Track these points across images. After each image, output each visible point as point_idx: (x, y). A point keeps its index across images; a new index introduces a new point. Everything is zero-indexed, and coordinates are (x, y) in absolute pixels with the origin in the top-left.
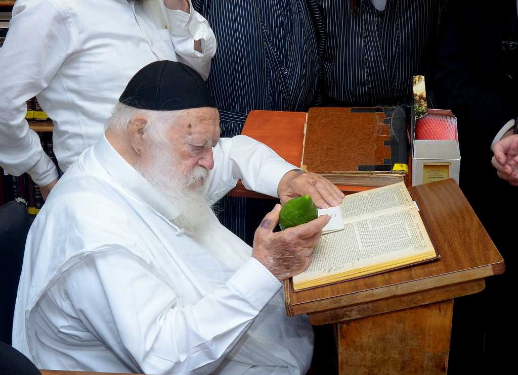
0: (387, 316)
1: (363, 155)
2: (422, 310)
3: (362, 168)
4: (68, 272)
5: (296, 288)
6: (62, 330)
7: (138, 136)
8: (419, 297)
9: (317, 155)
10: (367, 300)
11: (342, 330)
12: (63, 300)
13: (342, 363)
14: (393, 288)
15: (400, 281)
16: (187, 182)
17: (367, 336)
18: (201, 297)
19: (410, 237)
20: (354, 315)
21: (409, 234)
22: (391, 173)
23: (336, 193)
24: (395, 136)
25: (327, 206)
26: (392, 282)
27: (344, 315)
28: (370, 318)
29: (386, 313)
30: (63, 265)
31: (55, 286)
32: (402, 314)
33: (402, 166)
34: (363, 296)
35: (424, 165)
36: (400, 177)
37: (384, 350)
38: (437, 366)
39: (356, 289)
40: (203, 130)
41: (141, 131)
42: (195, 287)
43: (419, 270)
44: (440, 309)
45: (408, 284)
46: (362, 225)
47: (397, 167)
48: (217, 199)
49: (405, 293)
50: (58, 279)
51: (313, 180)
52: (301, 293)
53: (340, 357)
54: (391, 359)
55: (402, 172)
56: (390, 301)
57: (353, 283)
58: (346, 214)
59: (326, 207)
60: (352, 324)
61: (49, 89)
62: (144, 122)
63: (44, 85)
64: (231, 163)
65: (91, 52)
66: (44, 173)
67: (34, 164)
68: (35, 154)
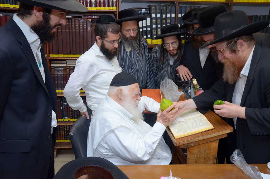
2: (211, 142)
5: (176, 138)
6: (104, 153)
8: (210, 139)
10: (197, 140)
11: (189, 149)
12: (105, 144)
13: (188, 159)
15: (206, 135)
17: (195, 151)
20: (193, 145)
26: (203, 135)
27: (190, 145)
28: (197, 146)
29: (201, 144)
30: (106, 134)
32: (205, 144)
34: (196, 139)
37: (200, 154)
38: (214, 158)
39: (194, 138)
43: (210, 132)
44: (215, 142)
45: (208, 136)
52: (178, 140)
53: (188, 157)
54: (202, 157)
57: (192, 136)
60: (192, 147)
61: (87, 85)
62: (121, 90)
63: (85, 85)
64: (144, 104)
65: (100, 75)
66: (83, 109)
67: (81, 107)
68: (81, 104)
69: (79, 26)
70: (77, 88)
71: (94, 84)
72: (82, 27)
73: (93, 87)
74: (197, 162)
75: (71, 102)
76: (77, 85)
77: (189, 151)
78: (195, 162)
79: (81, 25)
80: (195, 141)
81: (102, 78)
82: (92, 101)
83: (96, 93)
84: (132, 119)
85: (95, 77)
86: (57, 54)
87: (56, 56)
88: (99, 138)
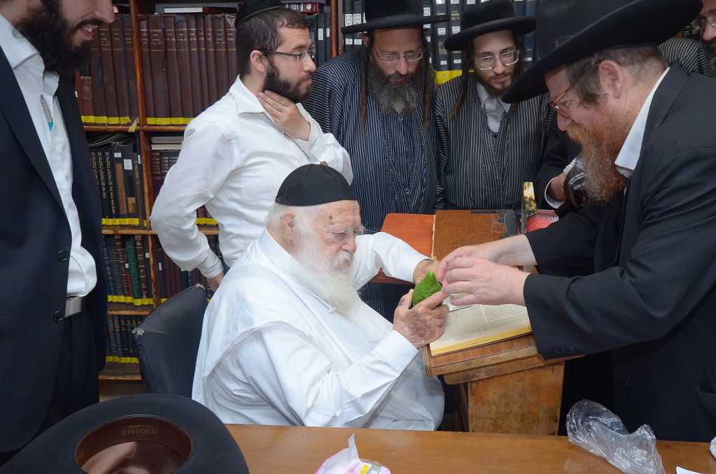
0: (509, 376)
2: (539, 370)
5: (433, 354)
6: (235, 393)
7: (289, 228)
8: (536, 359)
11: (473, 388)
12: (236, 368)
13: (472, 416)
16: (332, 265)
17: (493, 393)
18: (350, 363)
20: (482, 375)
26: (514, 347)
27: (474, 376)
28: (496, 378)
29: (510, 373)
30: (236, 339)
31: (229, 357)
32: (522, 374)
37: (507, 405)
38: (550, 418)
40: (343, 220)
41: (291, 225)
42: (345, 355)
44: (553, 370)
48: (362, 285)
50: (231, 351)
53: (470, 411)
54: (513, 412)
56: (512, 364)
57: (481, 349)
60: (481, 383)
61: (216, 198)
62: (293, 217)
63: (211, 196)
64: (374, 254)
65: (251, 168)
66: (212, 268)
67: (203, 260)
68: (203, 253)
69: (226, 37)
70: (188, 206)
71: (235, 195)
72: (232, 39)
73: (234, 205)
74: (497, 427)
75: (173, 248)
77: (472, 394)
78: (491, 428)
79: (230, 32)
81: (258, 176)
83: (244, 222)
85: (235, 174)
86: (167, 117)
87: (163, 122)
88: (220, 349)
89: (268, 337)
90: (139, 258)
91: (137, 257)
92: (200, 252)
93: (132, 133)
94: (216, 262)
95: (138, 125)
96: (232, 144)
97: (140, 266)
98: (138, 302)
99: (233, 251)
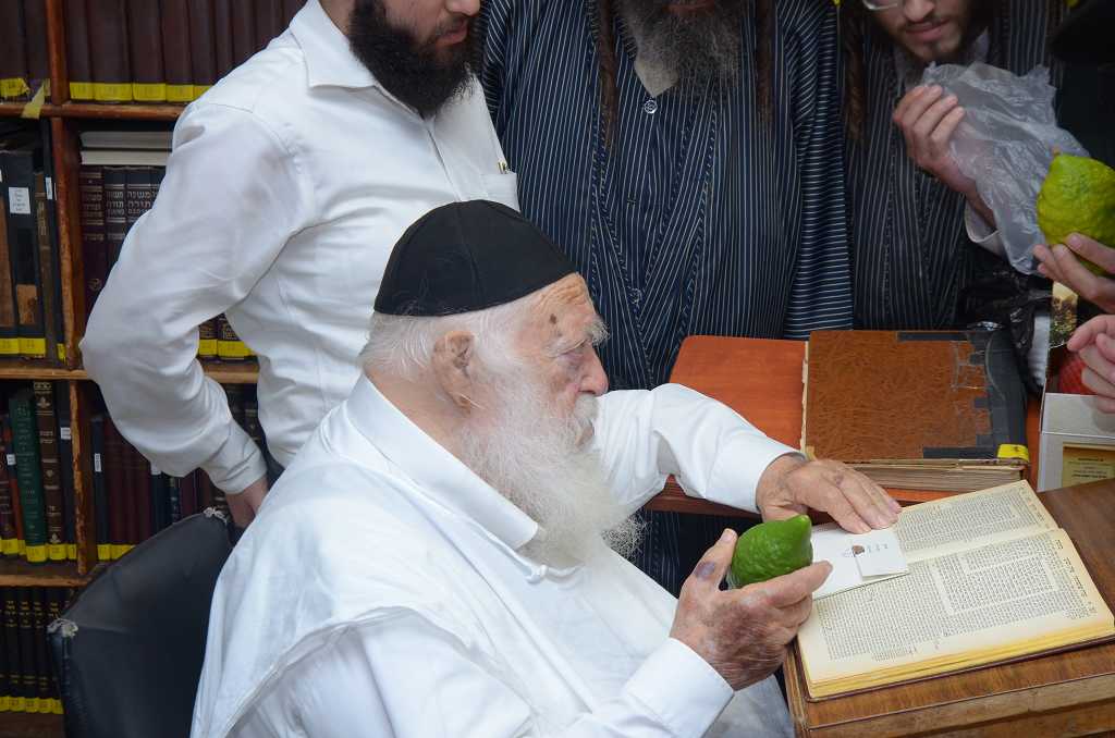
1: (931, 426)
3: (930, 453)
4: (301, 667)
5: (814, 694)
7: (456, 371)
8: (1081, 716)
9: (834, 427)
10: (971, 720)
12: (291, 727)
14: (1026, 695)
15: (1042, 681)
19: (1056, 589)
21: (1053, 583)
22: (995, 464)
23: (884, 501)
24: (996, 387)
25: (866, 528)
26: (1023, 682)
30: (288, 653)
31: (272, 698)
33: (1016, 449)
34: (961, 711)
35: (1066, 448)
36: (1013, 473)
39: (946, 696)
41: (461, 362)
43: (1080, 659)
45: (1058, 689)
46: (949, 564)
47: (1006, 451)
49: (1053, 706)
50: (278, 682)
51: (836, 474)
52: (827, 706)
55: (1017, 461)
56: (1018, 725)
57: (937, 685)
58: (909, 542)
59: (862, 529)
61: (253, 296)
62: (464, 341)
64: (655, 440)
65: (343, 225)
66: (239, 466)
67: (214, 450)
68: (215, 431)
71: (300, 292)
73: (295, 316)
75: (138, 419)
76: (174, 297)
80: (952, 724)
81: (359, 246)
82: (293, 415)
84: (529, 549)
85: (302, 240)
86: (122, 81)
87: (112, 93)
88: (251, 678)
89: (374, 647)
90: (42, 441)
91: (38, 437)
92: (207, 429)
93: (31, 121)
94: (247, 455)
95: (48, 100)
96: (295, 165)
97: (45, 461)
98: (38, 554)
99: (292, 424)
